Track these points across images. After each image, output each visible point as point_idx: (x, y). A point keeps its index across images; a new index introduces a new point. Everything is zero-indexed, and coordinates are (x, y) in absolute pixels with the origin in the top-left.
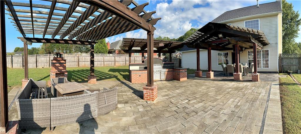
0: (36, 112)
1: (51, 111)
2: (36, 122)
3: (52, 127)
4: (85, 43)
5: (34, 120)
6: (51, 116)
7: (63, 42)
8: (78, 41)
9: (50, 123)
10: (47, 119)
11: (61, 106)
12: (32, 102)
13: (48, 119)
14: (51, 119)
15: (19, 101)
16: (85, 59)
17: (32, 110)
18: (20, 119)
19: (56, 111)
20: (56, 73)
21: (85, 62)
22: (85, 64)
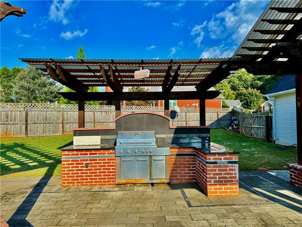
16: (7, 117)
21: (6, 125)
22: (7, 131)
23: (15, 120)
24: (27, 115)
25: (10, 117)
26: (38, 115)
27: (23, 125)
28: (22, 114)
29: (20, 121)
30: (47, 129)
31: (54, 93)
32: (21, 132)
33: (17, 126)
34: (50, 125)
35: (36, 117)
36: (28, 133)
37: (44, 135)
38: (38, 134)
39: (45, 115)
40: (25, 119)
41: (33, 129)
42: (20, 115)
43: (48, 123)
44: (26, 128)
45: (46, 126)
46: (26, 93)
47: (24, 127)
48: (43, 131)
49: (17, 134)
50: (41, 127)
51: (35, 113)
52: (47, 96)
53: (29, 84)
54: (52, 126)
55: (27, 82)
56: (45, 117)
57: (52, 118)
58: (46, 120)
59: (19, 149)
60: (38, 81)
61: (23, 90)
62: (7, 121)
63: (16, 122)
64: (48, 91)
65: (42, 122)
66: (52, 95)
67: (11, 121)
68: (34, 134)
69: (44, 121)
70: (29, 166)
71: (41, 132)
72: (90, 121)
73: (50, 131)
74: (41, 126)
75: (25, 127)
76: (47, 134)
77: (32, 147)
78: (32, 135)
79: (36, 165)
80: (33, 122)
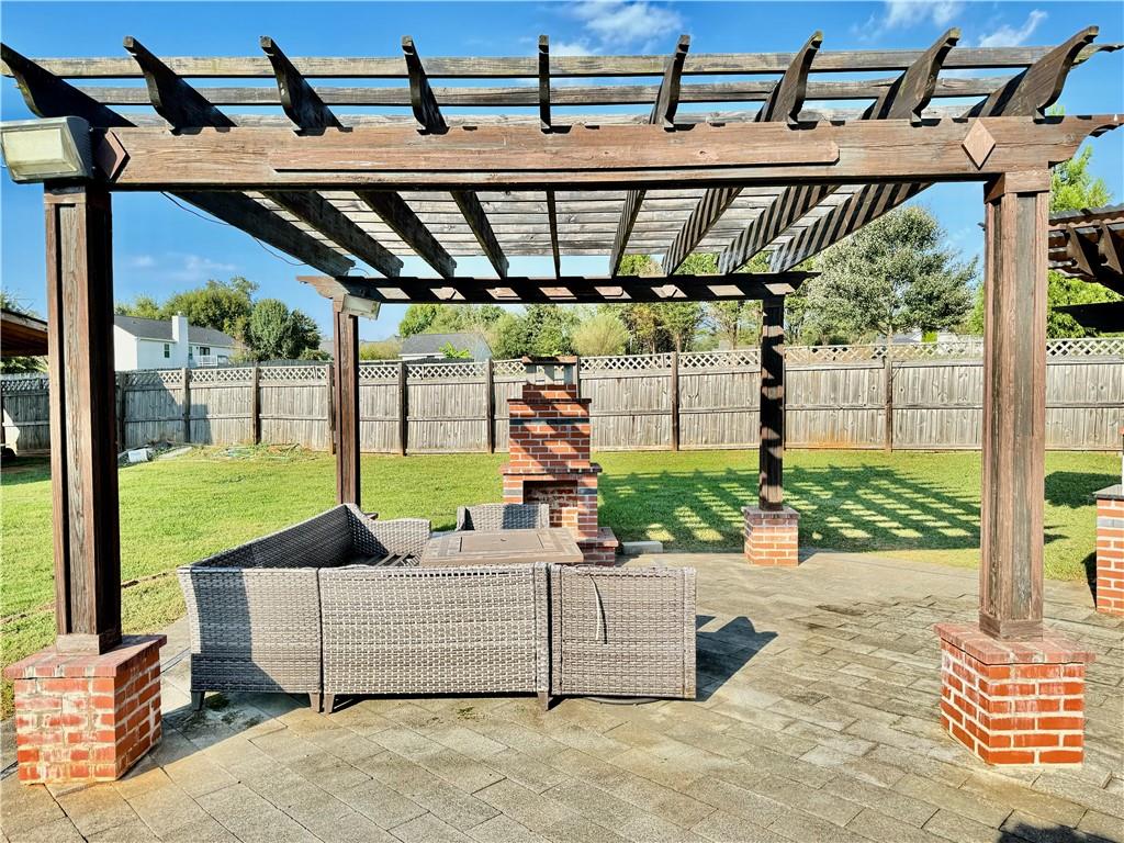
0: (261, 625)
1: (324, 626)
2: (261, 665)
3: (325, 692)
4: (712, 288)
5: (254, 656)
6: (325, 648)
7: (564, 292)
8: (660, 282)
9: (318, 678)
10: (307, 660)
11: (364, 604)
12: (241, 578)
13: (309, 656)
14: (325, 660)
15: (192, 573)
16: (835, 389)
17: (245, 616)
18: (198, 651)
19: (344, 627)
20: (526, 484)
21: (831, 412)
22: (833, 428)
23: (856, 396)
24: (890, 380)
25: (842, 387)
26: (924, 382)
27: (880, 412)
28: (876, 379)
29: (871, 399)
30: (954, 425)
31: (938, 298)
32: (872, 435)
33: (863, 415)
34: (963, 413)
35: (918, 387)
36: (894, 437)
37: (944, 445)
38: (925, 443)
39: (946, 381)
40: (884, 395)
41: (909, 424)
42: (871, 382)
43: (959, 407)
44: (890, 421)
45: (950, 416)
46: (849, 305)
47: (881, 419)
48: (941, 433)
49: (861, 438)
50: (934, 421)
51: (914, 373)
52: (912, 311)
53: (858, 278)
54: (970, 416)
55: (853, 272)
56: (946, 387)
57: (971, 388)
58: (951, 397)
59: (884, 483)
60: (886, 262)
61: (839, 299)
62: (835, 399)
63: (860, 402)
64: (919, 293)
65: (938, 402)
66: (932, 307)
67: (845, 398)
68: (912, 441)
69: (942, 400)
70: (946, 537)
71: (934, 434)
72: (1117, 401)
73: (962, 435)
74: (934, 418)
75: (884, 417)
76: (953, 443)
77: (920, 481)
78: (905, 445)
79: (967, 537)
80: (910, 402)
